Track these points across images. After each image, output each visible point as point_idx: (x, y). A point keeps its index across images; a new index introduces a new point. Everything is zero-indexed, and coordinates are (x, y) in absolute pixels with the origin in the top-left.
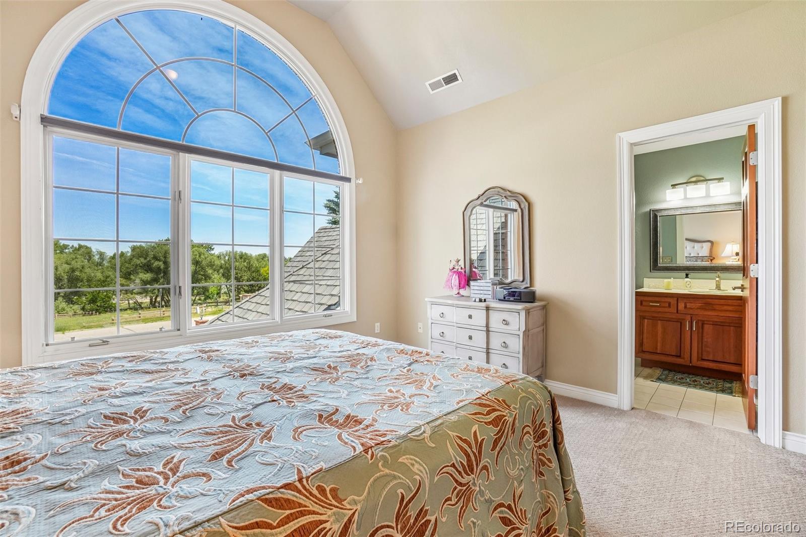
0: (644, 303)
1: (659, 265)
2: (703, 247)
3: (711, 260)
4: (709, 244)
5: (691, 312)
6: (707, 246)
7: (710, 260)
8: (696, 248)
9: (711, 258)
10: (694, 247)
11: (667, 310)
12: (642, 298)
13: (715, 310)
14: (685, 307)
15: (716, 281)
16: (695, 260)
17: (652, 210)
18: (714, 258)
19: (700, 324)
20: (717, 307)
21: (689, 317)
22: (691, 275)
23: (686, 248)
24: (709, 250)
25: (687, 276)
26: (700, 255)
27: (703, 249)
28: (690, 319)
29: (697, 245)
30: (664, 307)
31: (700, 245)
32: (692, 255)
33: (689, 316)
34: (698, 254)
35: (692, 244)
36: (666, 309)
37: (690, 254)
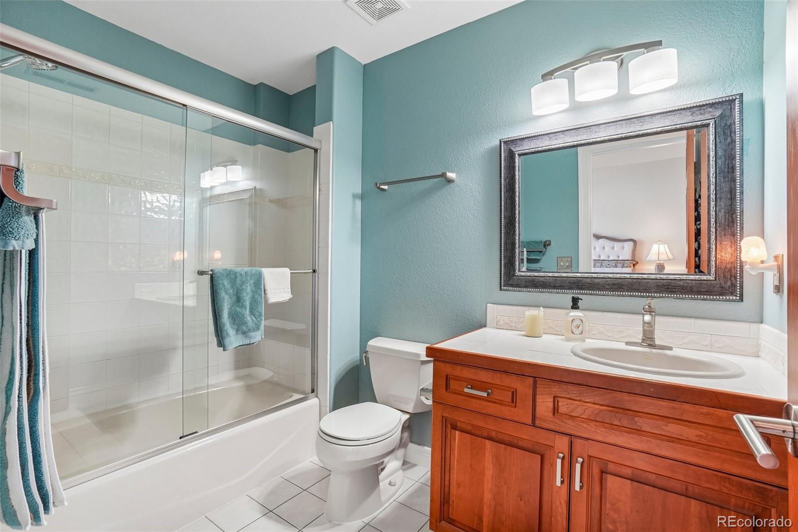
0: (453, 384)
1: (517, 273)
2: (624, 248)
3: (634, 265)
4: (631, 244)
5: (570, 427)
6: (628, 246)
7: (632, 265)
8: (615, 249)
9: (634, 263)
10: (613, 248)
11: (506, 411)
12: (448, 369)
13: (639, 432)
14: (555, 410)
15: (644, 323)
16: (614, 265)
17: (505, 142)
18: (637, 263)
19: (596, 471)
20: (645, 424)
21: (562, 444)
22: (586, 299)
23: (595, 248)
24: (631, 252)
25: (575, 304)
26: (620, 259)
27: (624, 250)
28: (566, 449)
29: (617, 245)
30: (501, 403)
31: (620, 244)
32: (611, 259)
33: (566, 440)
34: (619, 257)
35: (611, 243)
36: (503, 408)
37: (609, 257)
